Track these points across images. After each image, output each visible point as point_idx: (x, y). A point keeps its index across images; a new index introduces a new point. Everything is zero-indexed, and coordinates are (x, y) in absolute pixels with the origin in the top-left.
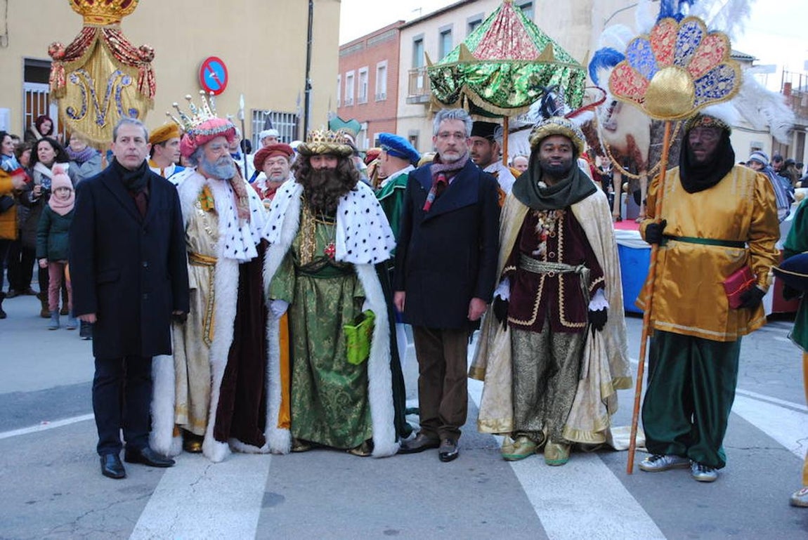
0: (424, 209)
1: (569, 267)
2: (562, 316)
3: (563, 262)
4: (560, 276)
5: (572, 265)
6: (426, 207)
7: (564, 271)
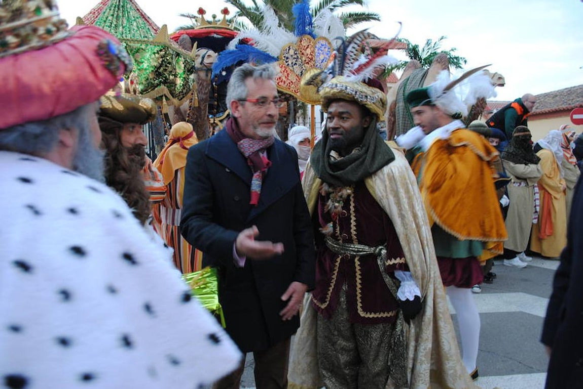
0: (252, 203)
1: (367, 248)
2: (359, 305)
3: (360, 243)
4: (356, 260)
5: (370, 246)
6: (254, 201)
7: (361, 253)
